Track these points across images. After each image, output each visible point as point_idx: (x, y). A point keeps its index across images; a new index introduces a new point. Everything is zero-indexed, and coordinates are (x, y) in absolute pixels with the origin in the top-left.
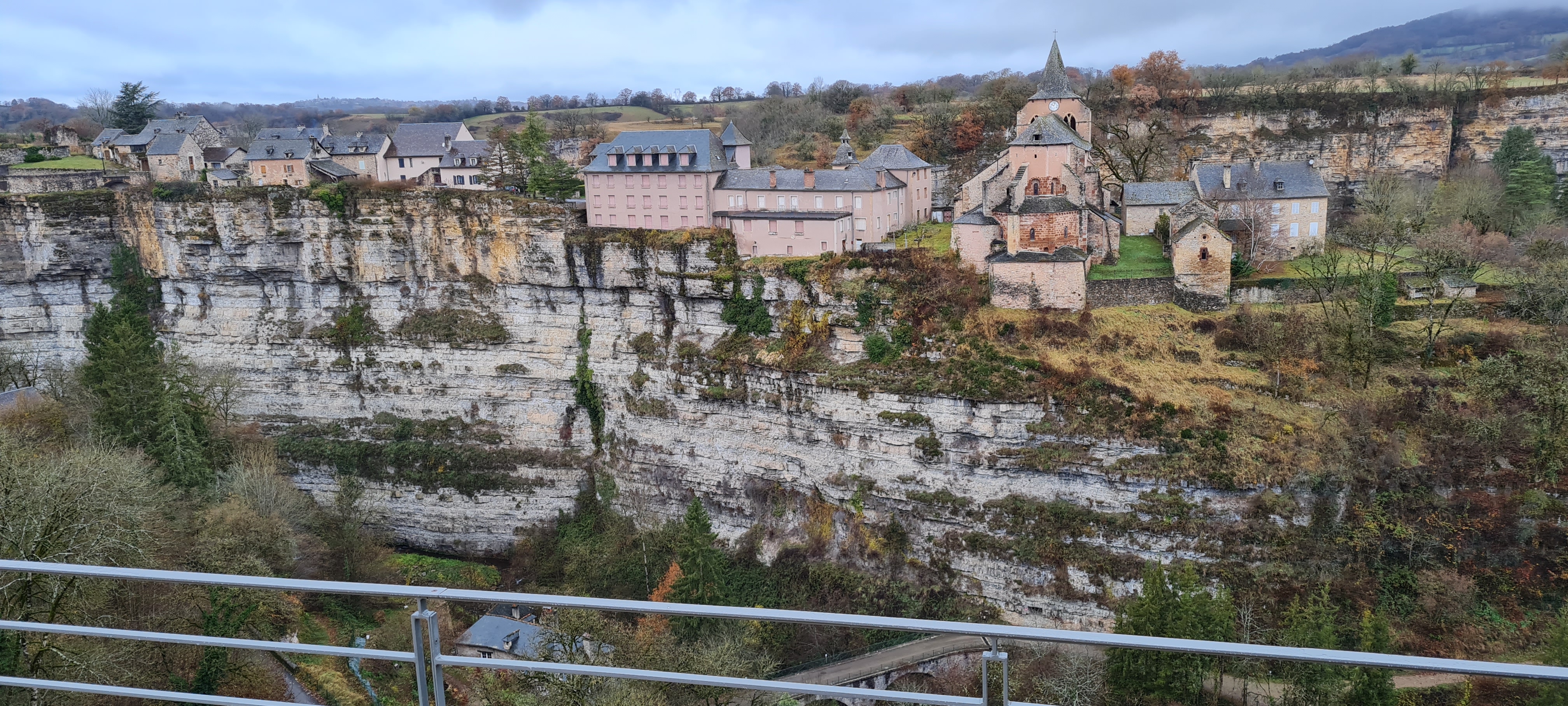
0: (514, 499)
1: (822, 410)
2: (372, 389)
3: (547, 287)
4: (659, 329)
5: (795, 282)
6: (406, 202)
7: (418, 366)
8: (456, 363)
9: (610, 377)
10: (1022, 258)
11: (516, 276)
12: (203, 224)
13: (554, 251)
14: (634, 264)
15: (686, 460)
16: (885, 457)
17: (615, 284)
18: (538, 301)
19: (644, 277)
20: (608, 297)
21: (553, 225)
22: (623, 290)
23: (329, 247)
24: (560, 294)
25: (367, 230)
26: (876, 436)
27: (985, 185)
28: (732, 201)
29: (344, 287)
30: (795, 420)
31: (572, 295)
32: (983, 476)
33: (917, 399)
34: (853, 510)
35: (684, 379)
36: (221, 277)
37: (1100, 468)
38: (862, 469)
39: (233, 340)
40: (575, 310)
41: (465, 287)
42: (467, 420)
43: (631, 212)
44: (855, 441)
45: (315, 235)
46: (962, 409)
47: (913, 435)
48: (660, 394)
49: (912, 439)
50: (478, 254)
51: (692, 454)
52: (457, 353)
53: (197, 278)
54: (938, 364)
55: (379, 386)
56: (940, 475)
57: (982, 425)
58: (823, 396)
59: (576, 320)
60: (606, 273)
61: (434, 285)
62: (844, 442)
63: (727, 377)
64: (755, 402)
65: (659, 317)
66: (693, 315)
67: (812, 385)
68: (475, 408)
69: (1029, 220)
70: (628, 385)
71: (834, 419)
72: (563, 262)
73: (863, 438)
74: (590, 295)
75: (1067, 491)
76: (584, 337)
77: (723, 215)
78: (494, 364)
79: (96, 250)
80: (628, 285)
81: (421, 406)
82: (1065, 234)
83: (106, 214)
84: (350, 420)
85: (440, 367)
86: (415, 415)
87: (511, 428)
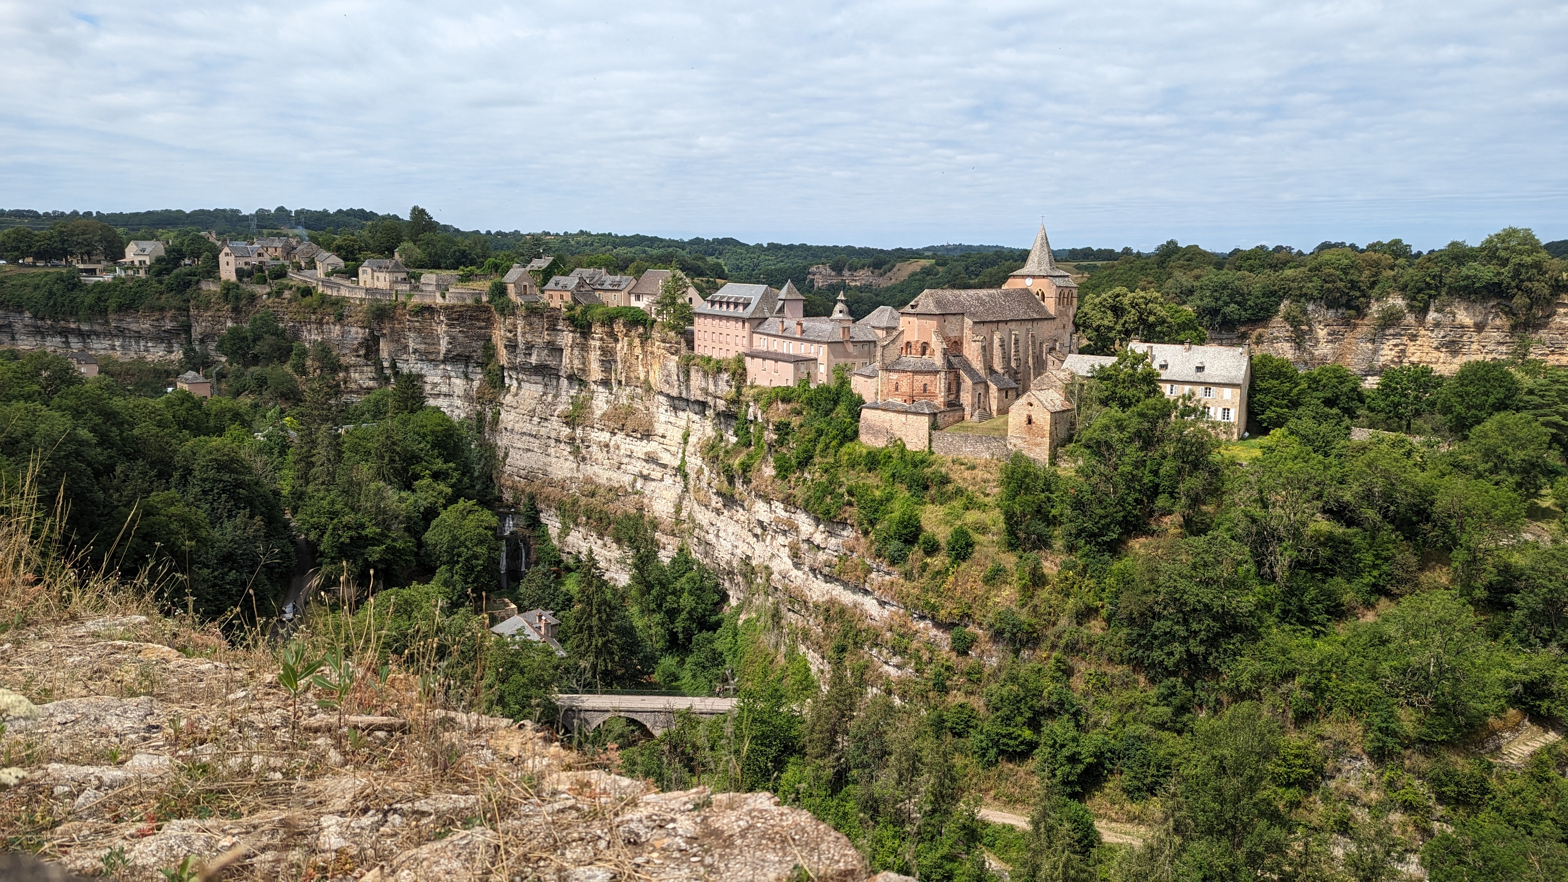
2: (584, 459)
4: (714, 435)
7: (608, 446)
8: (627, 447)
9: (692, 468)
10: (887, 408)
11: (658, 385)
12: (510, 331)
13: (673, 369)
15: (715, 540)
16: (778, 554)
17: (696, 398)
18: (670, 406)
19: (706, 394)
20: (696, 408)
21: (675, 350)
22: (704, 404)
23: (572, 354)
24: (677, 402)
25: (593, 343)
26: (775, 536)
29: (580, 382)
31: (684, 404)
32: (817, 581)
33: (793, 510)
35: (711, 475)
36: (523, 368)
37: (870, 584)
38: (770, 561)
39: (524, 412)
40: (686, 416)
41: (640, 391)
42: (629, 490)
43: (714, 345)
44: (769, 538)
45: (566, 345)
46: (811, 522)
47: (790, 539)
48: (706, 485)
49: (789, 542)
50: (648, 367)
51: (717, 536)
52: (627, 440)
55: (588, 457)
56: (799, 574)
57: (819, 538)
59: (685, 424)
60: (692, 389)
61: (627, 387)
64: (737, 499)
65: (715, 427)
66: (727, 427)
67: (752, 489)
68: (634, 481)
69: (895, 376)
71: (761, 519)
72: (675, 378)
74: (690, 405)
76: (686, 437)
78: (645, 450)
79: (474, 344)
80: (701, 400)
81: (606, 475)
82: (925, 391)
83: (483, 321)
84: (571, 478)
85: (618, 448)
86: (603, 481)
87: (651, 499)
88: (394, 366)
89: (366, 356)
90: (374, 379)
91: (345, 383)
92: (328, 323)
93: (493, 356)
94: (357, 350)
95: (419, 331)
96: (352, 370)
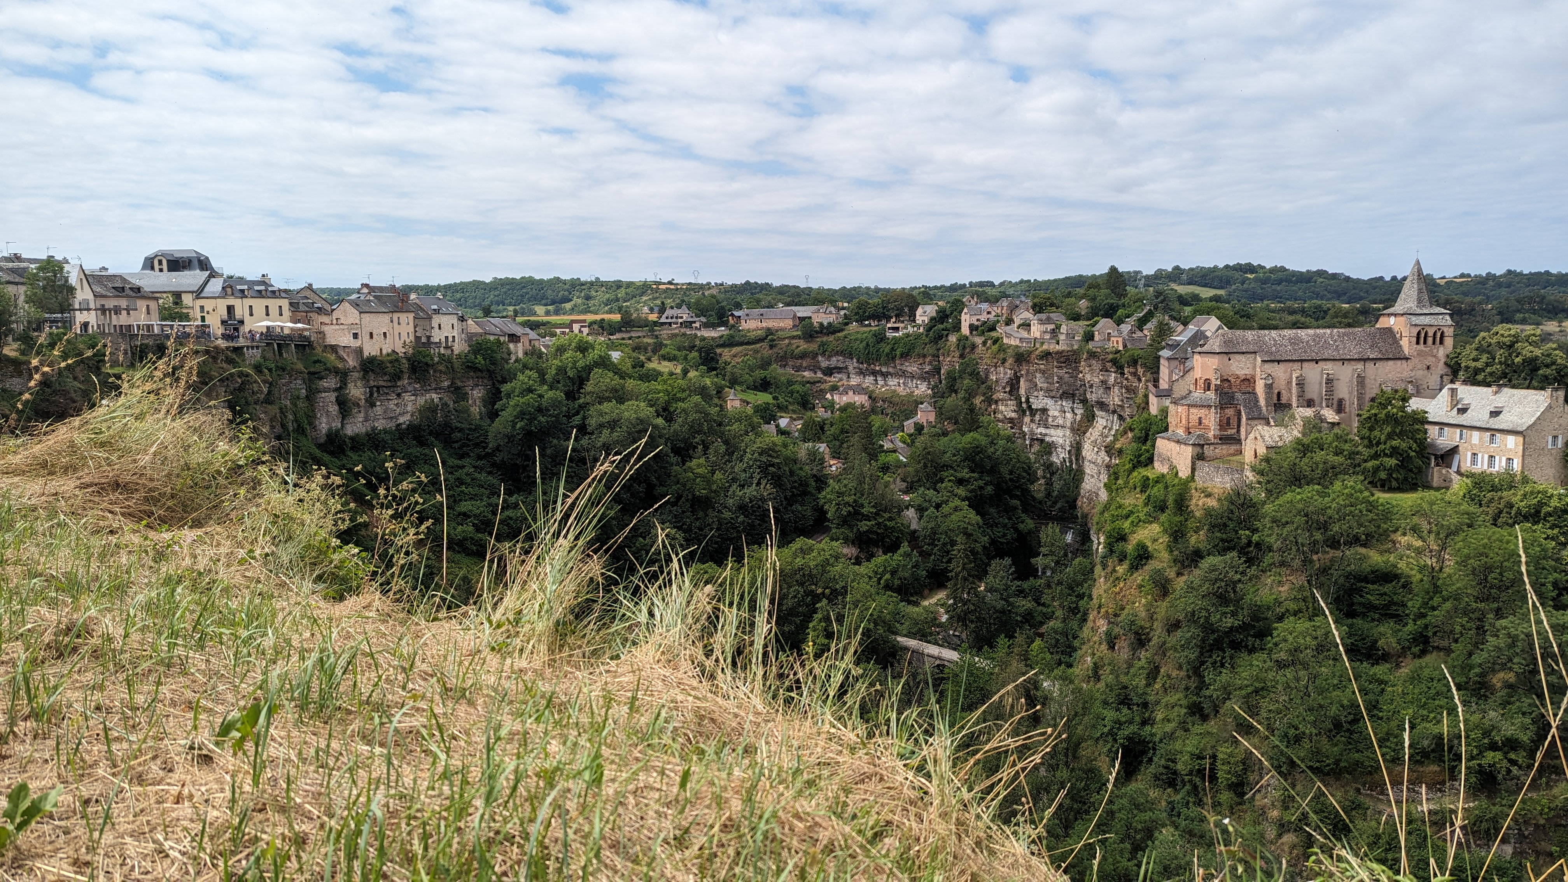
10: (1171, 436)
69: (1180, 409)
79: (1077, 383)
88: (1028, 400)
90: (1015, 411)
91: (995, 414)
93: (1086, 394)
94: (1005, 388)
95: (1044, 372)
96: (1000, 403)
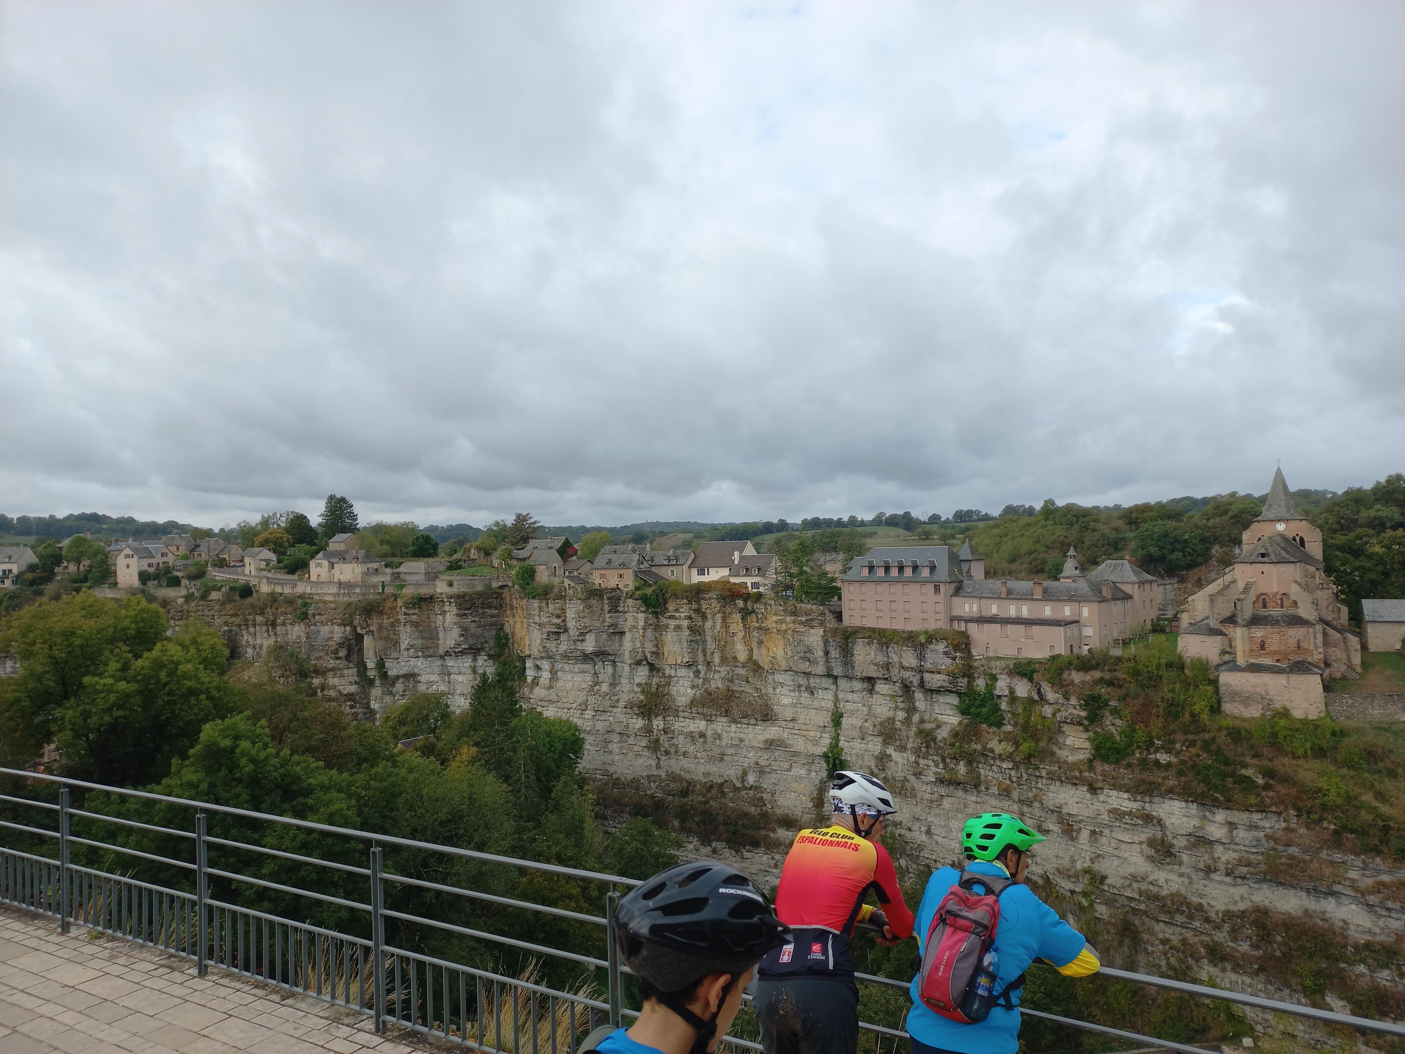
0: (773, 858)
1: (1052, 802)
2: (667, 753)
3: (807, 674)
4: (901, 715)
5: (1025, 681)
6: (702, 602)
7: (702, 735)
8: (732, 735)
9: (857, 755)
10: (1254, 668)
11: (784, 664)
12: (558, 617)
13: (815, 644)
14: (880, 659)
15: (924, 837)
16: (1116, 852)
17: (864, 675)
18: (800, 686)
19: (888, 670)
20: (858, 685)
21: (815, 623)
22: (870, 680)
23: (643, 636)
24: (818, 681)
25: (672, 623)
26: (1106, 831)
27: (1212, 598)
28: (969, 607)
29: (652, 667)
30: (1025, 809)
31: (827, 683)
32: (1220, 883)
33: (1147, 799)
34: (1085, 903)
35: (922, 762)
36: (566, 657)
37: (1354, 888)
38: (1093, 863)
39: (569, 706)
40: (830, 695)
41: (742, 672)
42: (739, 785)
43: (880, 614)
44: (1085, 835)
45: (634, 627)
46: (1194, 812)
47: (1144, 834)
48: (900, 774)
49: (1143, 837)
50: (754, 645)
51: (929, 832)
52: (734, 727)
53: (550, 657)
54: (1169, 765)
55: (672, 750)
56: (1173, 877)
57: (1216, 831)
58: (1052, 787)
59: (830, 705)
60: (856, 665)
61: (719, 669)
62: (1074, 834)
63: (962, 763)
64: (987, 788)
65: (901, 705)
66: (931, 705)
67: (1042, 777)
68: (745, 774)
69: (1259, 632)
70: (872, 764)
71: (1065, 811)
72: (821, 653)
73: (1093, 832)
74: (843, 683)
75: (1318, 909)
76: (837, 720)
77: (959, 619)
78: (761, 738)
79: (486, 634)
80: (875, 676)
81: (702, 769)
82: (1299, 647)
83: (496, 608)
84: (649, 776)
85: (719, 737)
86: (700, 777)
87: (773, 794)
88: (381, 665)
89: (348, 658)
90: (356, 683)
91: (323, 690)
92: (284, 624)
93: (506, 645)
94: (336, 652)
95: (416, 625)
96: (330, 674)
